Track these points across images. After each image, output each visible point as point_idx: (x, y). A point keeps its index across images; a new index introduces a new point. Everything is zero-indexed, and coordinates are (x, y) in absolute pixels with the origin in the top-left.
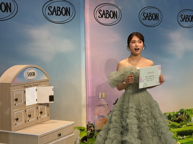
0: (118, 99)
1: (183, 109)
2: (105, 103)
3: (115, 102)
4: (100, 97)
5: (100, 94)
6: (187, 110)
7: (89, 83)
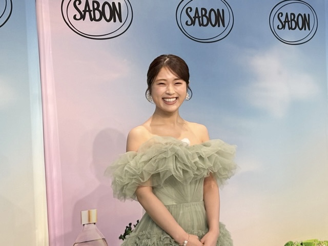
0: (130, 224)
1: (291, 242)
2: (99, 237)
3: (124, 232)
4: (85, 221)
5: (85, 214)
6: (302, 244)
7: (55, 187)
